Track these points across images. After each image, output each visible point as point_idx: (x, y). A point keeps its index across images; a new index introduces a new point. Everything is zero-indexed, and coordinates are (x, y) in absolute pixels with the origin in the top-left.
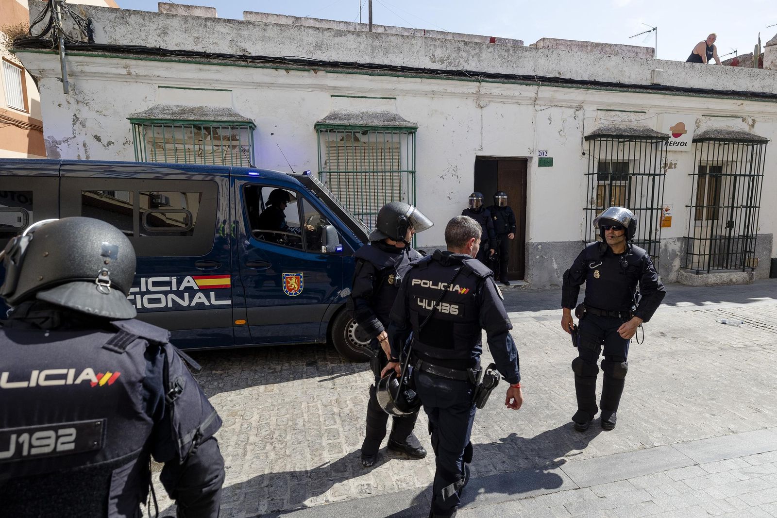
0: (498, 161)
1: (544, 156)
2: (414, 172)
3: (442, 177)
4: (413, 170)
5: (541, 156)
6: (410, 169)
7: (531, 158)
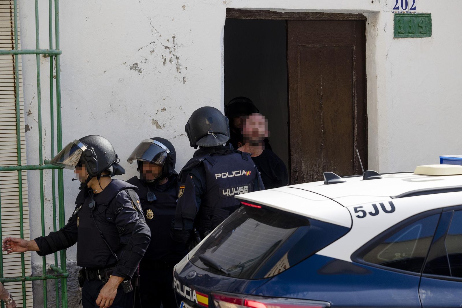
0: (287, 21)
1: (408, 10)
2: (57, 55)
3: (135, 66)
4: (54, 48)
5: (401, 10)
6: (45, 46)
7: (375, 14)
